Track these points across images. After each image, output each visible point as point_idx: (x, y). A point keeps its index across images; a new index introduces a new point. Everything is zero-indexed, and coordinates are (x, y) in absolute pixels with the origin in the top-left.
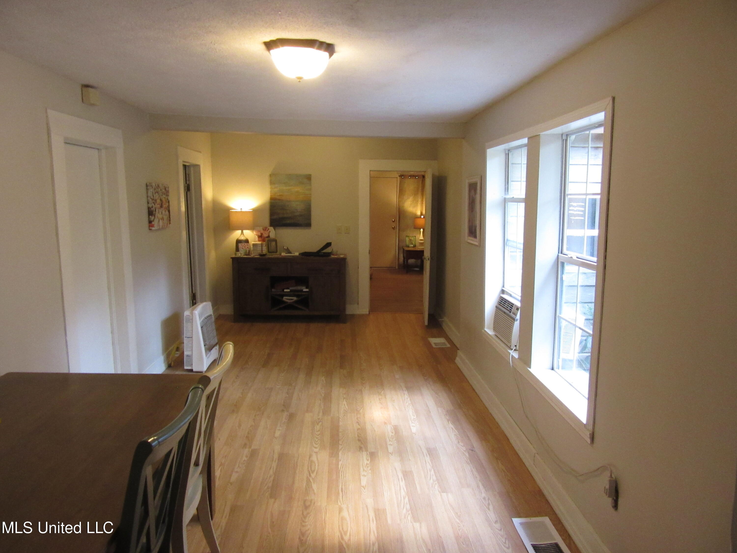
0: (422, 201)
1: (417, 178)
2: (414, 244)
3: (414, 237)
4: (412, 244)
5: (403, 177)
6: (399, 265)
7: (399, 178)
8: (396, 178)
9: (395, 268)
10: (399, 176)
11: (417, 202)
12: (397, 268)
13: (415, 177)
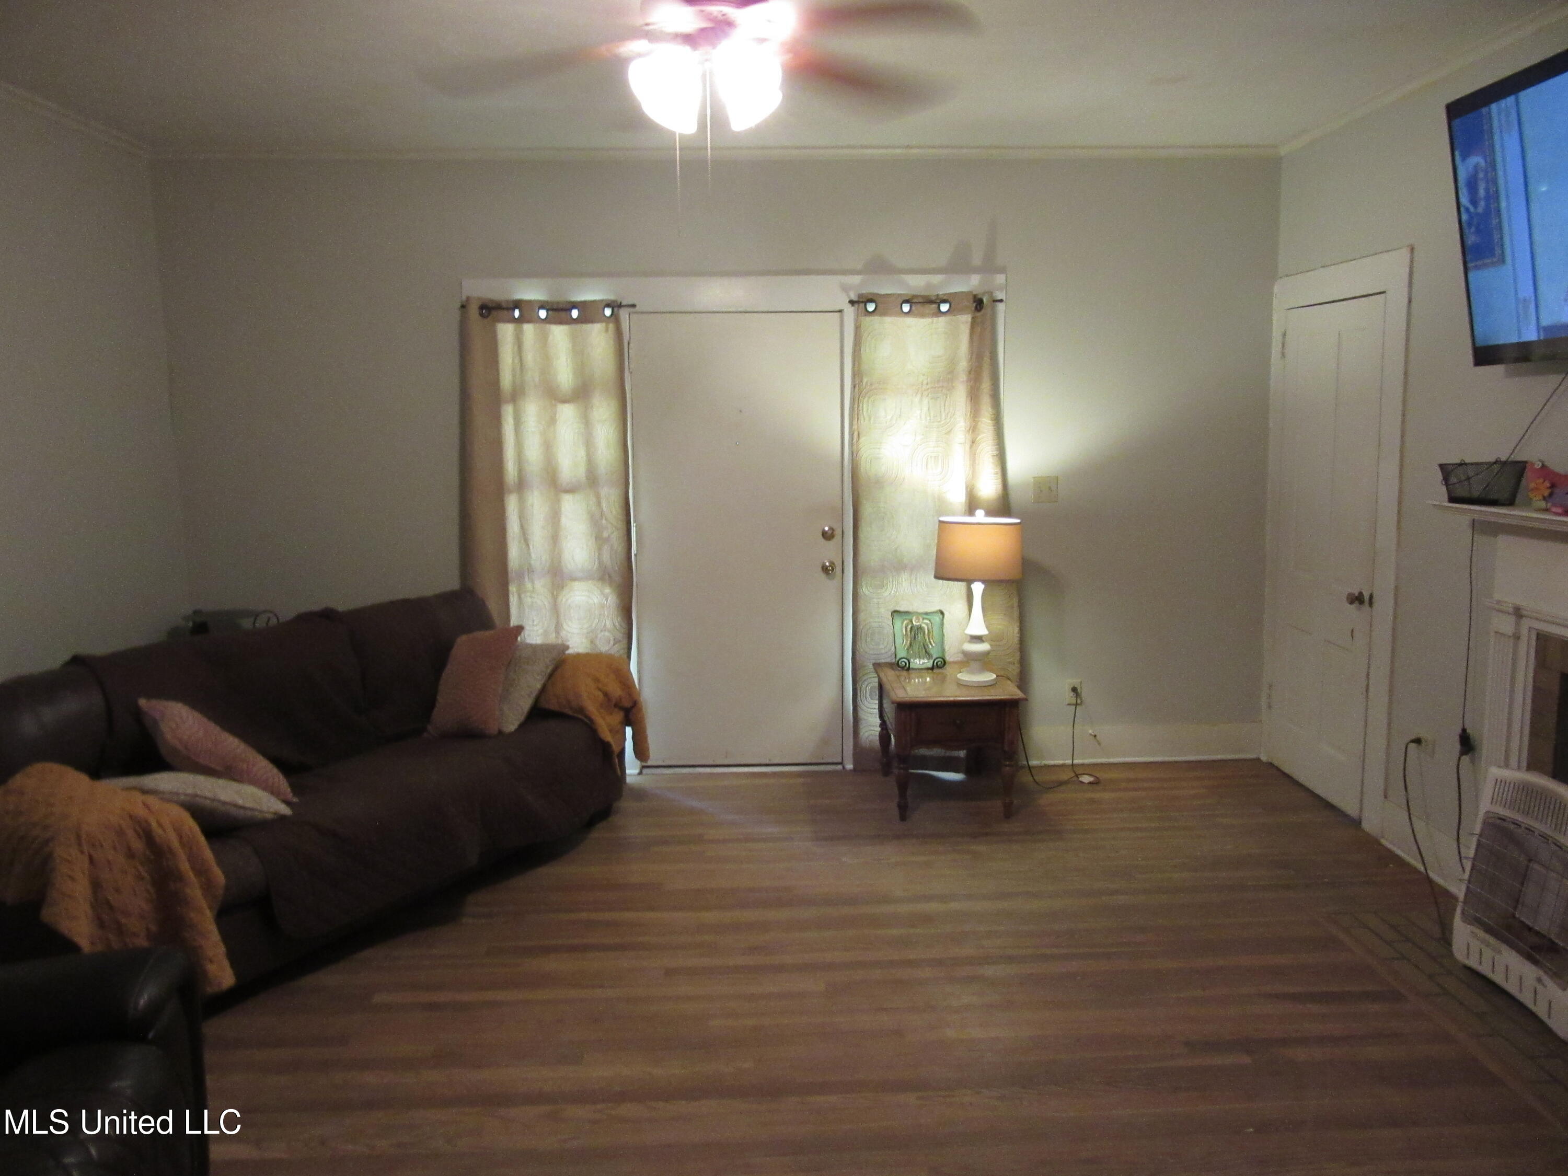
0: (974, 429)
1: (945, 313)
2: (935, 653)
3: (937, 618)
4: (928, 654)
5: (871, 307)
6: (860, 752)
7: (850, 311)
8: (838, 314)
9: (840, 767)
10: (852, 302)
11: (949, 432)
12: (850, 766)
13: (934, 306)
